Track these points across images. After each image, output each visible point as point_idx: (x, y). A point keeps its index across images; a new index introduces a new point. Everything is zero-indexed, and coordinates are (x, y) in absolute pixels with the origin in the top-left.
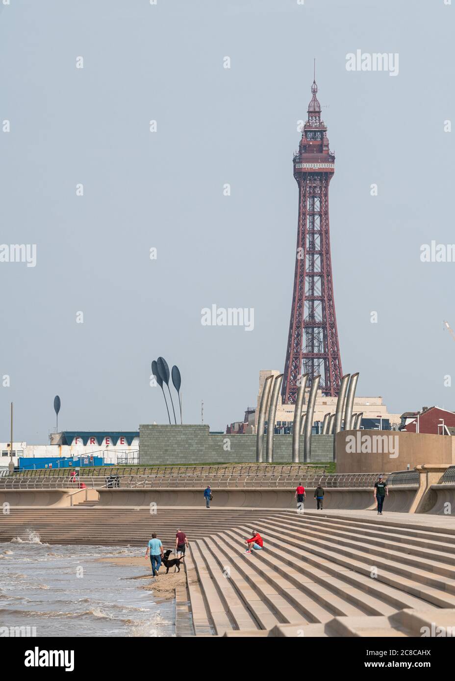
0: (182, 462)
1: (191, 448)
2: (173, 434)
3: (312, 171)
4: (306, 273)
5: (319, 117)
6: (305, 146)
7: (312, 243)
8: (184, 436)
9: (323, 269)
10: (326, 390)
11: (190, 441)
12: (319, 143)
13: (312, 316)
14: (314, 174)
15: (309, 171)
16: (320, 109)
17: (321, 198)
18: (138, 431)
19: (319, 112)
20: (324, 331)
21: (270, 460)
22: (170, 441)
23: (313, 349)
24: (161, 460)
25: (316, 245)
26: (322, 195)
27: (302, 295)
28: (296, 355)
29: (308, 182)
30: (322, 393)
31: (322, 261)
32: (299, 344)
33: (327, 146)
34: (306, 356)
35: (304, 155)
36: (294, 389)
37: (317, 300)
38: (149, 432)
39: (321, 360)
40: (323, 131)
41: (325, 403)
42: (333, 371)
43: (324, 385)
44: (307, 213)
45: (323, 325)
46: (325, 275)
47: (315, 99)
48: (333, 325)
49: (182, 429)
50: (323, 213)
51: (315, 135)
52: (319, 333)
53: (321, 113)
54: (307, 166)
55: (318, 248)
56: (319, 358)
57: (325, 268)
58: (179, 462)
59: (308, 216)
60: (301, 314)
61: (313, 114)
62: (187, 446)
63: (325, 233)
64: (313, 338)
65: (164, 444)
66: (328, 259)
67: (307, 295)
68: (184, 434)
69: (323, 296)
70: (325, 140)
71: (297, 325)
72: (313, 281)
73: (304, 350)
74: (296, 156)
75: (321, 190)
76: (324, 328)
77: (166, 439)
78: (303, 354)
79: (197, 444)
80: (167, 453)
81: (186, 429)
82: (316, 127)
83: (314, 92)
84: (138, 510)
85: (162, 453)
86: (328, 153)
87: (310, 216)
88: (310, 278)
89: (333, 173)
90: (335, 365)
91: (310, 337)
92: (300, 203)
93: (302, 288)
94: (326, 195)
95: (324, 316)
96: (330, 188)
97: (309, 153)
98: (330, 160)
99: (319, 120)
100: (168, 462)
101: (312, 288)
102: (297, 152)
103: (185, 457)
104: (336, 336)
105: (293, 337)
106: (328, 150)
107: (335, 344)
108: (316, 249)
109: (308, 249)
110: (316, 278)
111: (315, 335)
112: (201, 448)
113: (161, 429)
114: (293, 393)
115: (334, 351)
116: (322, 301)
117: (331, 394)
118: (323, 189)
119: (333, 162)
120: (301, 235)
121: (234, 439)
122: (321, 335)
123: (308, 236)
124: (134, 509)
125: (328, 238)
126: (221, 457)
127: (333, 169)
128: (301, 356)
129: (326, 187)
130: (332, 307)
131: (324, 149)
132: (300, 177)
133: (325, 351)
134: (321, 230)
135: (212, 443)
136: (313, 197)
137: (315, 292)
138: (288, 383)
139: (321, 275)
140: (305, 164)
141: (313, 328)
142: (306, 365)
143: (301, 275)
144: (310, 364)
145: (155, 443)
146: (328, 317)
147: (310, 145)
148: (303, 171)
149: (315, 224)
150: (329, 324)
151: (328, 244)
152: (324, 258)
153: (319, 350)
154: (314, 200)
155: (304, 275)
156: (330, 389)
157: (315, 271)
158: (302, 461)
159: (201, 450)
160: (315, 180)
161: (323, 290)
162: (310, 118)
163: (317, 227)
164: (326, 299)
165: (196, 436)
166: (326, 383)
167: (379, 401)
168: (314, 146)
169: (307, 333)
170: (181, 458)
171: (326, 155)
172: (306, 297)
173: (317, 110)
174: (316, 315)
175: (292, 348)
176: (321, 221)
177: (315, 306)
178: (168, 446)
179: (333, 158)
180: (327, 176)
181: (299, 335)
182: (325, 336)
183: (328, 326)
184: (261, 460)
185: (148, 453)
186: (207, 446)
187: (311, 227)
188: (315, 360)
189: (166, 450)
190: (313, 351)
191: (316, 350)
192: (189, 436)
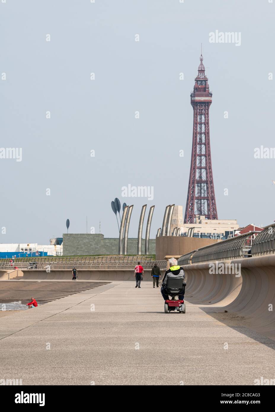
0: (86, 255)
1: (91, 247)
2: (81, 239)
3: (200, 101)
4: (198, 154)
5: (204, 73)
6: (196, 88)
7: (201, 139)
8: (87, 240)
9: (206, 152)
10: (208, 216)
11: (90, 243)
12: (204, 87)
13: (200, 177)
14: (201, 103)
15: (199, 101)
16: (204, 69)
17: (205, 115)
18: (62, 237)
19: (204, 71)
20: (207, 185)
21: (126, 253)
22: (80, 243)
23: (201, 194)
24: (75, 253)
25: (202, 140)
26: (206, 114)
27: (195, 166)
28: (192, 198)
29: (198, 107)
30: (206, 218)
31: (206, 148)
32: (193, 192)
33: (208, 88)
34: (197, 198)
35: (196, 93)
36: (191, 216)
37: (203, 169)
38: (68, 238)
39: (205, 200)
40: (206, 80)
41: (206, 223)
42: (212, 206)
43: (207, 213)
44: (198, 123)
45: (206, 182)
46: (207, 156)
47: (202, 64)
48: (212, 182)
49: (87, 236)
50: (206, 123)
51: (202, 82)
52: (204, 186)
53: (205, 71)
54: (197, 99)
55: (203, 141)
56: (204, 199)
57: (207, 152)
58: (85, 255)
59: (198, 125)
60: (195, 176)
61: (201, 72)
62: (89, 245)
63: (207, 134)
64: (201, 189)
65: (76, 244)
66: (209, 147)
67: (198, 166)
68: (88, 239)
69: (206, 167)
70: (207, 85)
71: (192, 182)
72: (201, 159)
73: (196, 195)
74: (192, 94)
75: (205, 111)
76: (207, 184)
77: (77, 241)
78: (196, 197)
79: (95, 244)
80: (78, 249)
81: (89, 236)
82: (202, 79)
83: (201, 60)
84: (40, 282)
85: (75, 249)
86: (209, 92)
87: (199, 124)
88: (200, 157)
89: (211, 102)
90: (213, 203)
91: (199, 188)
92: (194, 118)
93: (195, 163)
94: (208, 114)
95: (207, 177)
96: (210, 110)
97: (199, 92)
98: (210, 96)
99: (204, 75)
100: (79, 255)
101: (201, 163)
102: (193, 91)
103: (88, 252)
104: (213, 188)
105: (190, 188)
106: (209, 90)
107: (213, 192)
108: (203, 142)
109: (198, 142)
110: (203, 157)
111: (202, 187)
112: (97, 247)
113: (75, 236)
114: (191, 218)
115: (212, 196)
116: (206, 169)
117: (210, 218)
118: (206, 111)
119: (211, 96)
120: (194, 134)
121: (115, 241)
122: (205, 187)
123: (198, 135)
124: (37, 282)
125: (209, 136)
126: (108, 252)
127: (211, 100)
128: (195, 198)
129: (208, 110)
130: (211, 172)
131: (207, 90)
132: (194, 105)
133: (207, 196)
134: (205, 132)
135: (103, 244)
136: (201, 115)
137: (202, 165)
138: (188, 212)
139: (205, 156)
140: (197, 98)
141: (201, 184)
142: (197, 203)
143: (195, 156)
144: (199, 202)
145: (71, 244)
146: (209, 177)
147: (199, 88)
148: (196, 101)
149: (202, 129)
150: (210, 181)
151: (209, 139)
152: (207, 147)
153: (204, 195)
154: (201, 117)
155: (196, 156)
156: (210, 216)
157: (202, 153)
158: (144, 253)
159: (97, 248)
160: (202, 106)
161: (206, 164)
162: (199, 74)
163: (203, 130)
164: (208, 168)
165: (94, 240)
166: (208, 213)
167: (235, 222)
168: (201, 88)
169: (198, 186)
170: (86, 252)
171: (208, 93)
172: (197, 167)
173: (203, 69)
174: (202, 176)
175: (190, 194)
176: (205, 127)
177: (202, 172)
178: (79, 245)
179: (211, 94)
180: (208, 104)
181: (194, 187)
182: (207, 188)
183: (209, 182)
184: (121, 253)
185: (68, 249)
186: (100, 245)
187: (200, 131)
188: (202, 200)
189: (78, 248)
190: (201, 196)
191: (202, 195)
192: (90, 240)
